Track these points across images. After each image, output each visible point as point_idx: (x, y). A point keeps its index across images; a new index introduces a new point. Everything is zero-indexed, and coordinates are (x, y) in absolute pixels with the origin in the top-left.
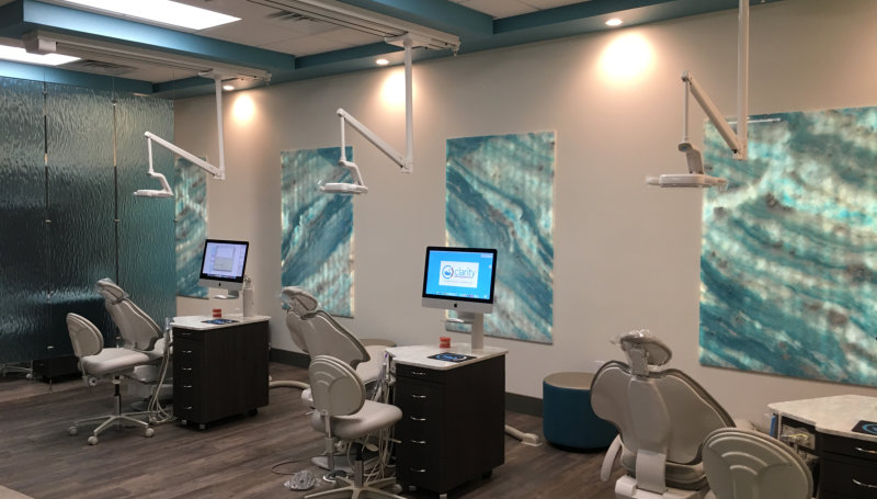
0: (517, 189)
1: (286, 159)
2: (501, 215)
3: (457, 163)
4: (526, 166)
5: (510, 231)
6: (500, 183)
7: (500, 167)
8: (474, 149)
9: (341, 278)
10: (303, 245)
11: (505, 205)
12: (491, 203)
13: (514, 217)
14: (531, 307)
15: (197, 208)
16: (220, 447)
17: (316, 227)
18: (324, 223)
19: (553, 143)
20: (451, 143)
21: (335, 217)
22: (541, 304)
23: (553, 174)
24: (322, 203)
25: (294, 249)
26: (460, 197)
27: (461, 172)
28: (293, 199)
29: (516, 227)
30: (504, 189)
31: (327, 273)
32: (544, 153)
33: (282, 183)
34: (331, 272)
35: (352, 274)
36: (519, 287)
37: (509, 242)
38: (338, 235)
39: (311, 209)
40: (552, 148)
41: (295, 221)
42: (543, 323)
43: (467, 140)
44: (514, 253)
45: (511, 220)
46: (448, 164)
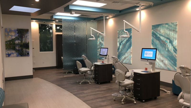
0: (168, 35)
1: (119, 32)
2: (164, 42)
3: (154, 30)
4: (170, 30)
5: (166, 45)
6: (164, 34)
7: (164, 31)
8: (158, 27)
9: (129, 56)
10: (122, 49)
11: (165, 39)
12: (162, 39)
13: (167, 42)
14: (171, 63)
15: (102, 42)
16: (102, 87)
17: (124, 45)
18: (126, 45)
19: (177, 25)
20: (153, 26)
21: (128, 43)
22: (174, 62)
23: (177, 32)
24: (125, 40)
25: (120, 50)
26: (155, 38)
27: (155, 32)
28: (120, 40)
29: (168, 44)
30: (165, 36)
31: (126, 55)
32: (175, 27)
33: (118, 37)
34: (127, 55)
35: (131, 55)
36: (168, 58)
37: (166, 48)
38: (129, 47)
39: (123, 42)
40: (177, 26)
41: (120, 44)
42: (174, 67)
43: (157, 25)
44: (167, 50)
45: (167, 43)
46: (152, 31)
